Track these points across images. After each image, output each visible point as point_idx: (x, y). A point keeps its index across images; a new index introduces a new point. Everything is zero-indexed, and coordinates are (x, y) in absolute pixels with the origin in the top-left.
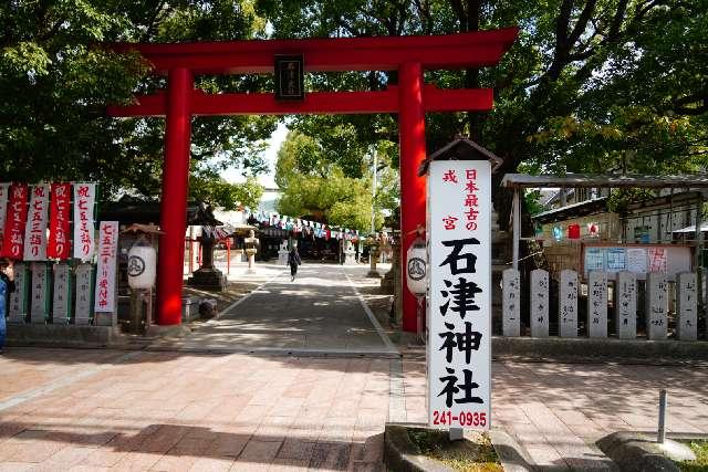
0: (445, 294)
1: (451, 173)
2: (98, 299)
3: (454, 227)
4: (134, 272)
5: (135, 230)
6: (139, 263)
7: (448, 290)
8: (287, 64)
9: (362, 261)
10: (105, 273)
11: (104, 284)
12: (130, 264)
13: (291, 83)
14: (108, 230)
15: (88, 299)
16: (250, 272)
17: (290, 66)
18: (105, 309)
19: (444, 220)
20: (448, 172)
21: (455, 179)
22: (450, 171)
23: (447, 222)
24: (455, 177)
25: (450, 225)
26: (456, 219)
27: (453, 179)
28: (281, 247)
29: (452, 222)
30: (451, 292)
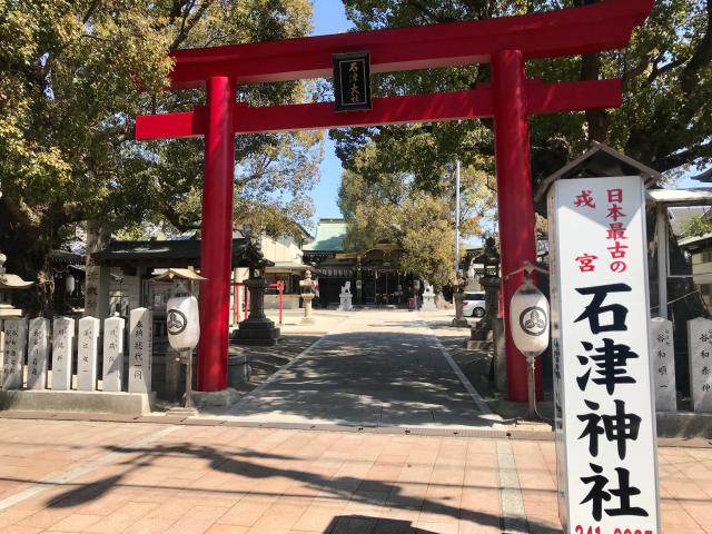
0: (583, 360)
1: (584, 195)
3: (592, 268)
4: (175, 330)
6: (179, 318)
7: (587, 354)
8: (349, 65)
12: (169, 319)
13: (354, 88)
17: (353, 67)
19: (577, 259)
20: (581, 194)
21: (592, 203)
22: (584, 192)
23: (582, 262)
24: (591, 199)
25: (587, 265)
26: (594, 257)
27: (588, 203)
28: (343, 289)
29: (590, 261)
30: (592, 357)
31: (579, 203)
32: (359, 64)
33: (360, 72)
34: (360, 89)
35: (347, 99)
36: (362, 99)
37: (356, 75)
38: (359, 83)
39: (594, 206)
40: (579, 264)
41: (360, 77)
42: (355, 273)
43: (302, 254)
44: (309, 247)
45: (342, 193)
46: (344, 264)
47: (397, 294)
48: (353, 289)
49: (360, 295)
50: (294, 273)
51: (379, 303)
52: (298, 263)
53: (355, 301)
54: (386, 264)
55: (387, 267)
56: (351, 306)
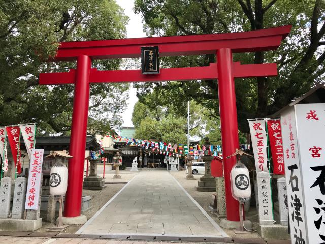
0: (318, 211)
1: (312, 113)
2: (28, 201)
3: (319, 155)
4: (54, 184)
5: (55, 155)
6: (57, 178)
7: (319, 207)
8: (149, 52)
9: (181, 170)
10: (34, 184)
11: (32, 191)
12: (51, 178)
13: (151, 63)
14: (37, 155)
15: (21, 201)
16: (116, 177)
17: (151, 53)
18: (32, 208)
19: (310, 150)
20: (310, 112)
21: (316, 117)
22: (311, 111)
23: (313, 151)
24: (316, 115)
25: (316, 154)
26: (320, 149)
27: (314, 117)
28: (133, 161)
29: (317, 151)
30: (323, 209)
31: (309, 117)
32: (154, 52)
33: (154, 56)
34: (154, 64)
35: (148, 68)
36: (155, 68)
37: (152, 57)
38: (154, 61)
39: (317, 119)
40: (311, 152)
41: (154, 58)
42: (139, 153)
43: (114, 144)
44: (117, 140)
45: (134, 115)
46: (134, 149)
47: (158, 163)
48: (138, 161)
49: (141, 164)
50: (110, 153)
51: (149, 168)
52: (112, 148)
53: (138, 166)
56: (137, 169)
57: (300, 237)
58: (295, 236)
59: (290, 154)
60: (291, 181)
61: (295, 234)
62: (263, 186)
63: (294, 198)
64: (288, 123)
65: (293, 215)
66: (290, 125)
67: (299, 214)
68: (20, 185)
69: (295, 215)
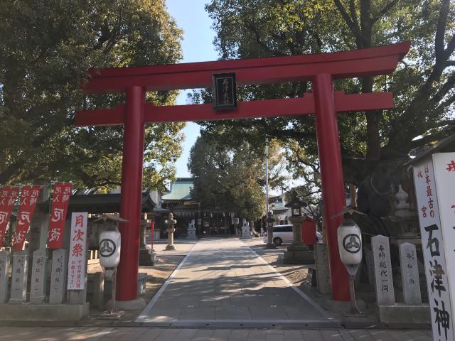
5: (105, 219)
8: (222, 80)
13: (226, 95)
15: (62, 281)
17: (225, 82)
19: (452, 207)
22: (452, 162)
31: (450, 169)
32: (229, 80)
33: (229, 85)
34: (230, 95)
36: (231, 102)
37: (227, 87)
38: (229, 92)
41: (230, 88)
42: (197, 214)
46: (189, 208)
53: (197, 233)
54: (217, 208)
55: (218, 210)
56: (195, 236)
57: (442, 310)
58: (436, 309)
59: (428, 211)
60: (430, 245)
61: (436, 306)
62: (380, 255)
63: (434, 264)
64: (424, 175)
65: (432, 285)
66: (427, 178)
67: (441, 283)
68: (59, 260)
69: (435, 284)
